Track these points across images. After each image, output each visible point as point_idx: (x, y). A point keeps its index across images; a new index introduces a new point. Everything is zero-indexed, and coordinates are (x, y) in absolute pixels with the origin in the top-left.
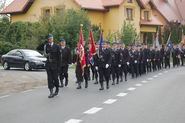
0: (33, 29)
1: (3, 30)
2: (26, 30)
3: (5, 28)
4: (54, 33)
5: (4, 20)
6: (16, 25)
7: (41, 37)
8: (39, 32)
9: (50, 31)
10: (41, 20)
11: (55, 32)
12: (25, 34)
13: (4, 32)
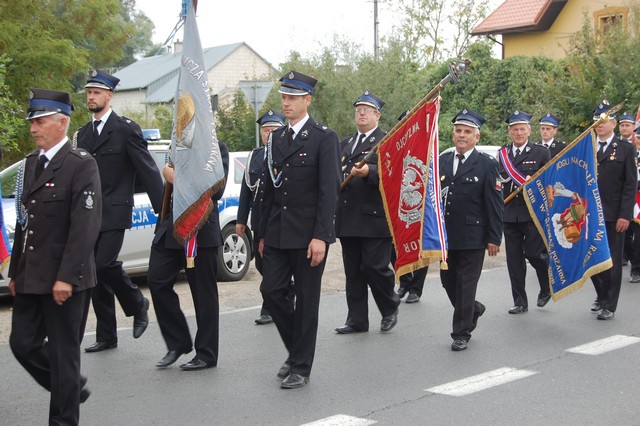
0: (546, 81)
1: (470, 85)
2: (528, 83)
3: (476, 77)
4: (608, 91)
5: (474, 52)
6: (506, 69)
7: (570, 104)
8: (565, 90)
9: (598, 85)
10: (576, 49)
11: (611, 88)
12: (524, 95)
13: (472, 91)
